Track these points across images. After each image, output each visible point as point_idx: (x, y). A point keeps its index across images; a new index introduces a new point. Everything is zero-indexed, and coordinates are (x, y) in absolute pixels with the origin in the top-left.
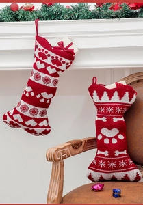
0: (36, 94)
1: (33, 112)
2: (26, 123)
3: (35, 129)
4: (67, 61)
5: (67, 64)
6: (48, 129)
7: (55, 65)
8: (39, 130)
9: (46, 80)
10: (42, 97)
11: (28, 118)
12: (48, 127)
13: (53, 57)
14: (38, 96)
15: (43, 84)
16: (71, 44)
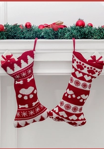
0: (77, 96)
1: (75, 109)
2: (69, 118)
4: (99, 70)
5: (99, 72)
6: (84, 121)
7: (90, 74)
9: (85, 86)
10: (81, 98)
11: (71, 114)
12: (84, 119)
13: (88, 68)
14: (79, 98)
16: (101, 57)
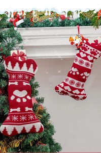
3: (79, 96)
8: (81, 97)
15: (85, 67)
